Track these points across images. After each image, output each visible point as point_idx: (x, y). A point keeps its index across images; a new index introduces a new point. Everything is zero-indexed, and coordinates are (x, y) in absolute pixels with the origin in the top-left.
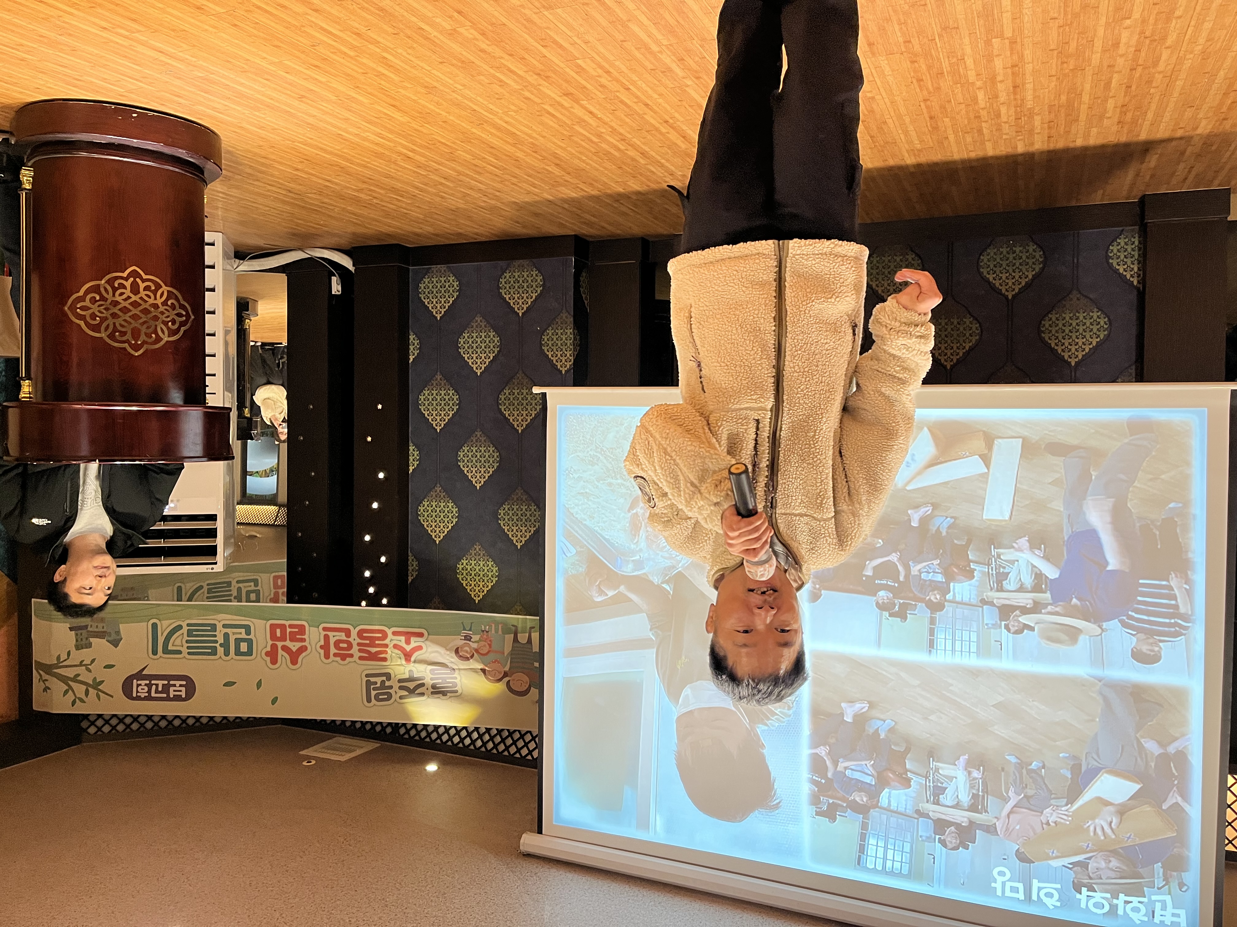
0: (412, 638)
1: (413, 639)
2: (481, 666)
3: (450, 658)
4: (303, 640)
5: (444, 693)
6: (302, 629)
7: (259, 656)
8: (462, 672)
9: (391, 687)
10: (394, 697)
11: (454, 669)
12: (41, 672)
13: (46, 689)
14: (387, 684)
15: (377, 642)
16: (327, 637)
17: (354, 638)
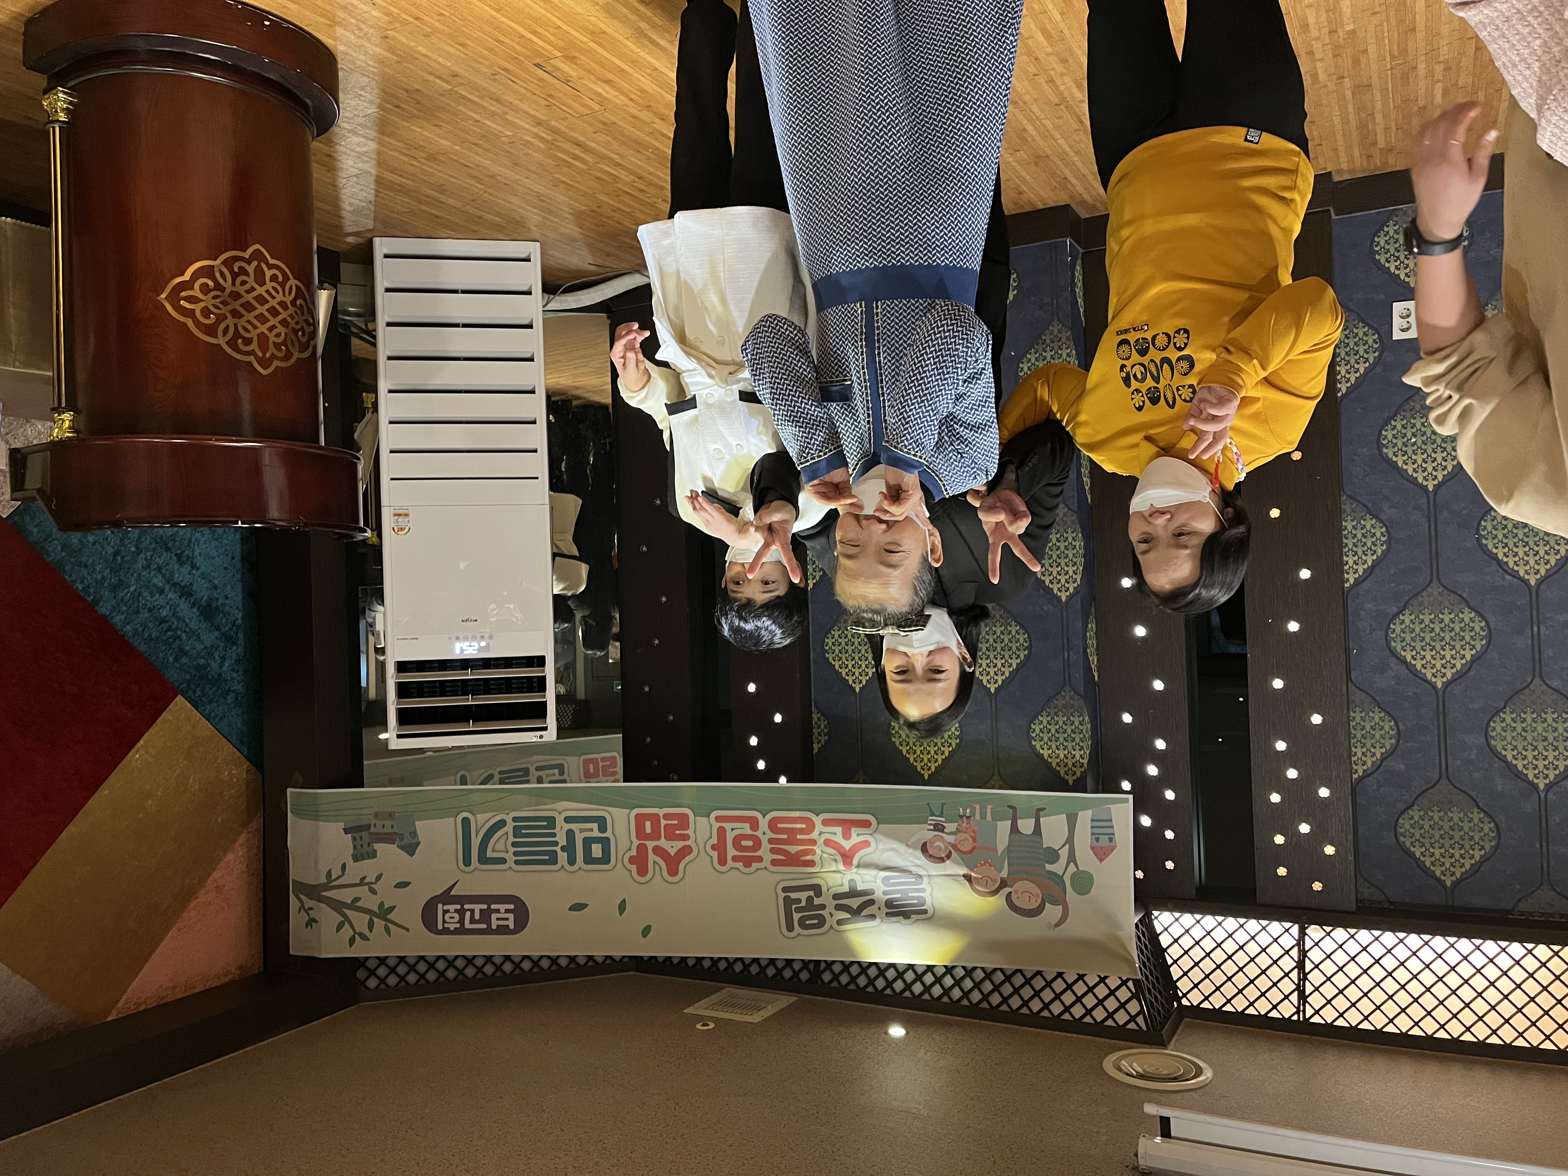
0: (853, 829)
1: (854, 831)
2: (964, 871)
3: (914, 860)
4: (686, 837)
5: (906, 915)
6: (683, 821)
7: (620, 862)
8: (936, 880)
9: (823, 907)
10: (829, 922)
11: (921, 876)
12: (302, 897)
13: (311, 922)
14: (817, 901)
15: (799, 837)
16: (721, 832)
17: (764, 832)
